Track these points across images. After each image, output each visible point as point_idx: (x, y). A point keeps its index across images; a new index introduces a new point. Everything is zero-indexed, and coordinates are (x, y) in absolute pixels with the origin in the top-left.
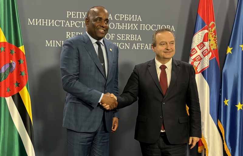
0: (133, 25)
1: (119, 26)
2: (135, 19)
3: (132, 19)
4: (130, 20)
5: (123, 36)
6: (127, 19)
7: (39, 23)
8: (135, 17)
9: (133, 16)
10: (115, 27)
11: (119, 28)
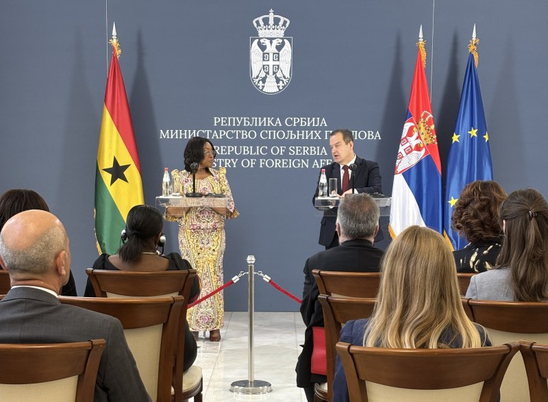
0: (314, 133)
1: (291, 134)
2: (316, 123)
3: (312, 124)
4: (309, 125)
5: (299, 149)
6: (303, 124)
7: (175, 136)
8: (316, 121)
9: (314, 119)
10: (286, 136)
11: (291, 138)
